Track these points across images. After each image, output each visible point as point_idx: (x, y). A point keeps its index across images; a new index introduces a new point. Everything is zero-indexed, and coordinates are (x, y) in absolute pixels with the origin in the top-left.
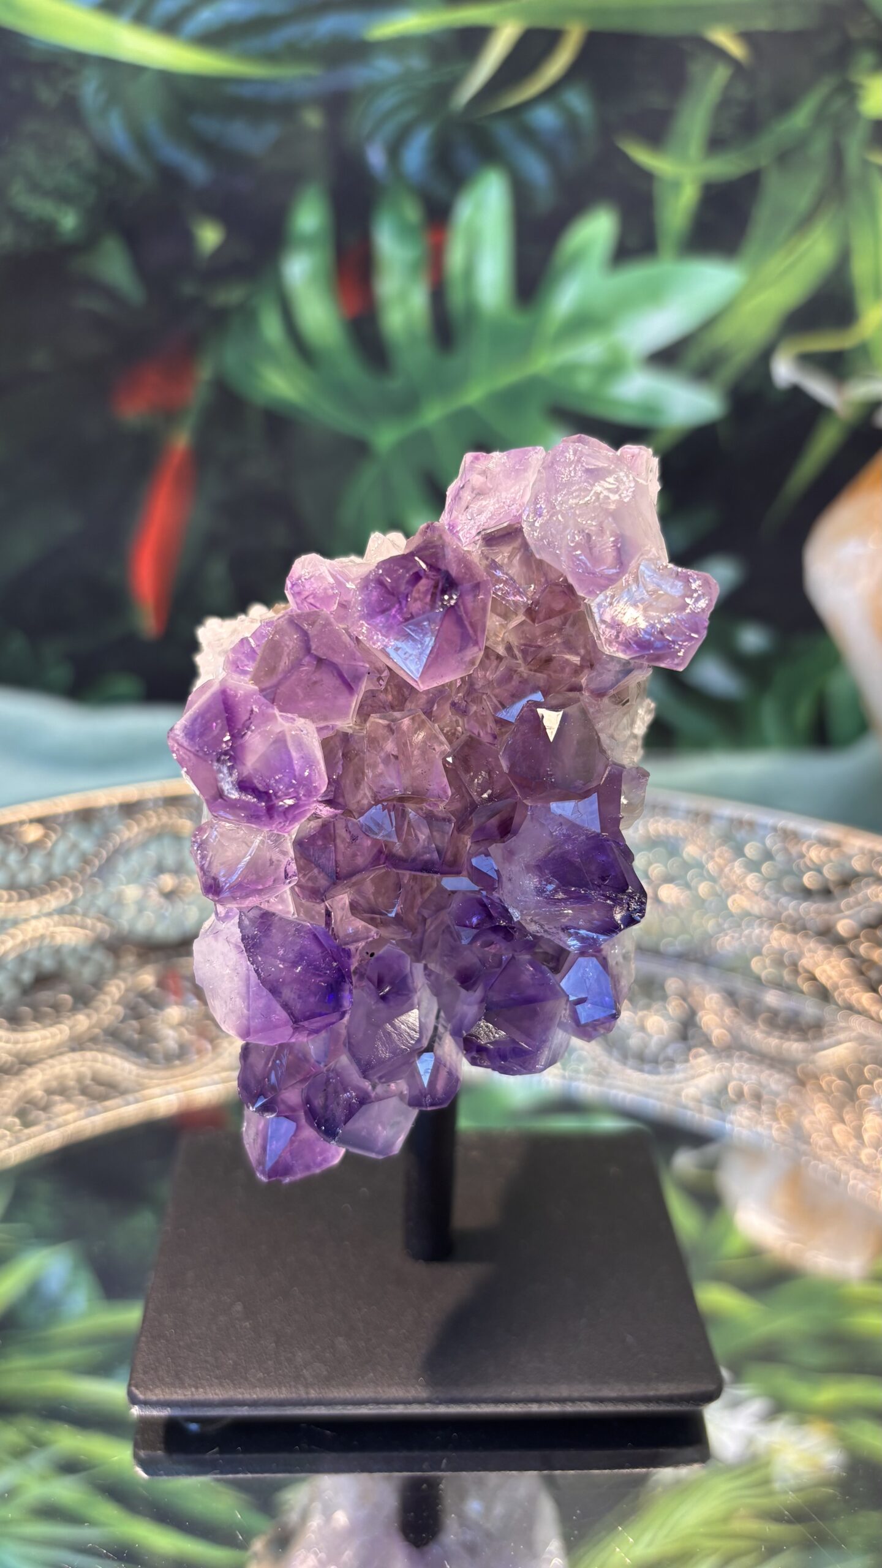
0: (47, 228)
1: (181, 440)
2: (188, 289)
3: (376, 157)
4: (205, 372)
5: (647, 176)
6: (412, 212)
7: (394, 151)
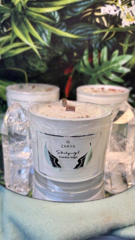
0: (58, 54)
1: (71, 76)
2: (73, 60)
3: (93, 46)
4: (74, 69)
5: (122, 46)
6: (97, 51)
7: (95, 45)
